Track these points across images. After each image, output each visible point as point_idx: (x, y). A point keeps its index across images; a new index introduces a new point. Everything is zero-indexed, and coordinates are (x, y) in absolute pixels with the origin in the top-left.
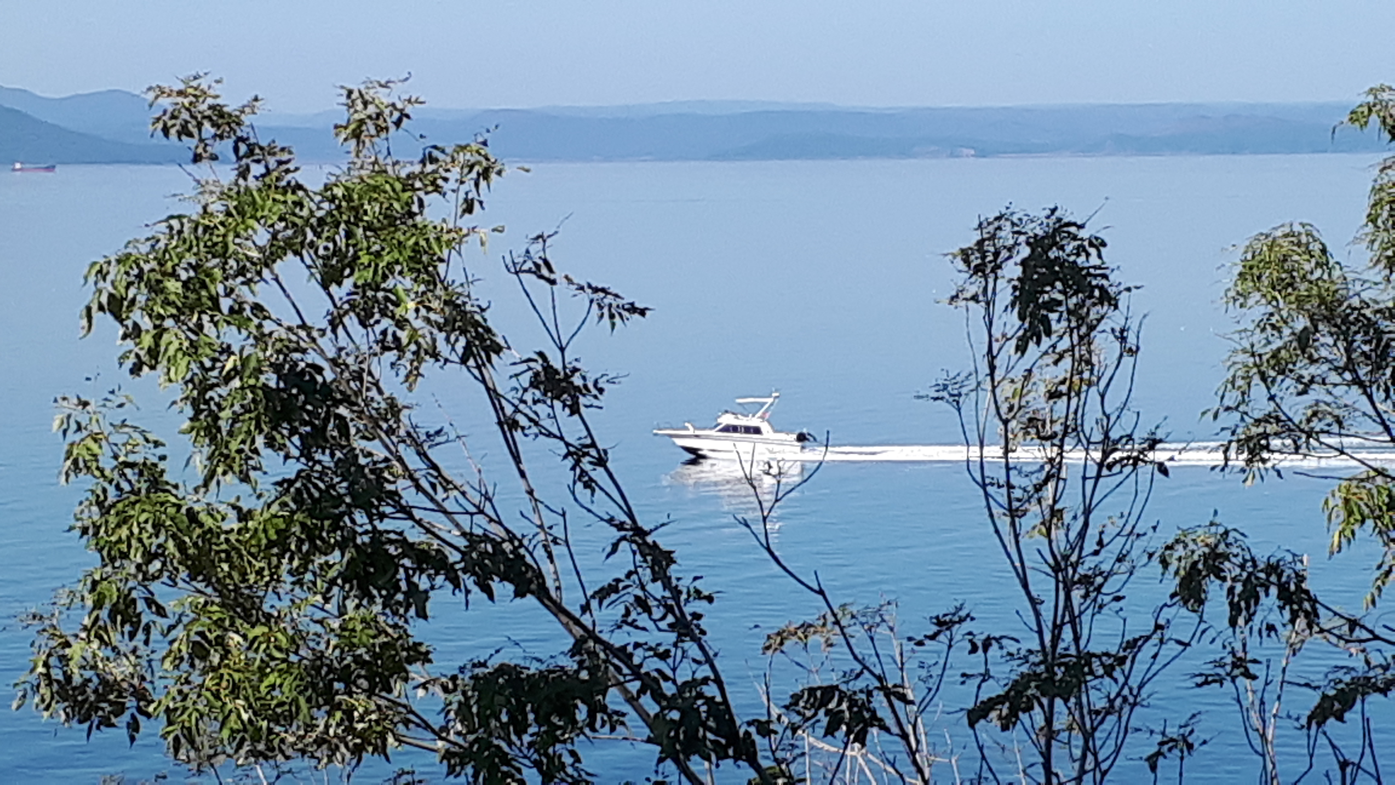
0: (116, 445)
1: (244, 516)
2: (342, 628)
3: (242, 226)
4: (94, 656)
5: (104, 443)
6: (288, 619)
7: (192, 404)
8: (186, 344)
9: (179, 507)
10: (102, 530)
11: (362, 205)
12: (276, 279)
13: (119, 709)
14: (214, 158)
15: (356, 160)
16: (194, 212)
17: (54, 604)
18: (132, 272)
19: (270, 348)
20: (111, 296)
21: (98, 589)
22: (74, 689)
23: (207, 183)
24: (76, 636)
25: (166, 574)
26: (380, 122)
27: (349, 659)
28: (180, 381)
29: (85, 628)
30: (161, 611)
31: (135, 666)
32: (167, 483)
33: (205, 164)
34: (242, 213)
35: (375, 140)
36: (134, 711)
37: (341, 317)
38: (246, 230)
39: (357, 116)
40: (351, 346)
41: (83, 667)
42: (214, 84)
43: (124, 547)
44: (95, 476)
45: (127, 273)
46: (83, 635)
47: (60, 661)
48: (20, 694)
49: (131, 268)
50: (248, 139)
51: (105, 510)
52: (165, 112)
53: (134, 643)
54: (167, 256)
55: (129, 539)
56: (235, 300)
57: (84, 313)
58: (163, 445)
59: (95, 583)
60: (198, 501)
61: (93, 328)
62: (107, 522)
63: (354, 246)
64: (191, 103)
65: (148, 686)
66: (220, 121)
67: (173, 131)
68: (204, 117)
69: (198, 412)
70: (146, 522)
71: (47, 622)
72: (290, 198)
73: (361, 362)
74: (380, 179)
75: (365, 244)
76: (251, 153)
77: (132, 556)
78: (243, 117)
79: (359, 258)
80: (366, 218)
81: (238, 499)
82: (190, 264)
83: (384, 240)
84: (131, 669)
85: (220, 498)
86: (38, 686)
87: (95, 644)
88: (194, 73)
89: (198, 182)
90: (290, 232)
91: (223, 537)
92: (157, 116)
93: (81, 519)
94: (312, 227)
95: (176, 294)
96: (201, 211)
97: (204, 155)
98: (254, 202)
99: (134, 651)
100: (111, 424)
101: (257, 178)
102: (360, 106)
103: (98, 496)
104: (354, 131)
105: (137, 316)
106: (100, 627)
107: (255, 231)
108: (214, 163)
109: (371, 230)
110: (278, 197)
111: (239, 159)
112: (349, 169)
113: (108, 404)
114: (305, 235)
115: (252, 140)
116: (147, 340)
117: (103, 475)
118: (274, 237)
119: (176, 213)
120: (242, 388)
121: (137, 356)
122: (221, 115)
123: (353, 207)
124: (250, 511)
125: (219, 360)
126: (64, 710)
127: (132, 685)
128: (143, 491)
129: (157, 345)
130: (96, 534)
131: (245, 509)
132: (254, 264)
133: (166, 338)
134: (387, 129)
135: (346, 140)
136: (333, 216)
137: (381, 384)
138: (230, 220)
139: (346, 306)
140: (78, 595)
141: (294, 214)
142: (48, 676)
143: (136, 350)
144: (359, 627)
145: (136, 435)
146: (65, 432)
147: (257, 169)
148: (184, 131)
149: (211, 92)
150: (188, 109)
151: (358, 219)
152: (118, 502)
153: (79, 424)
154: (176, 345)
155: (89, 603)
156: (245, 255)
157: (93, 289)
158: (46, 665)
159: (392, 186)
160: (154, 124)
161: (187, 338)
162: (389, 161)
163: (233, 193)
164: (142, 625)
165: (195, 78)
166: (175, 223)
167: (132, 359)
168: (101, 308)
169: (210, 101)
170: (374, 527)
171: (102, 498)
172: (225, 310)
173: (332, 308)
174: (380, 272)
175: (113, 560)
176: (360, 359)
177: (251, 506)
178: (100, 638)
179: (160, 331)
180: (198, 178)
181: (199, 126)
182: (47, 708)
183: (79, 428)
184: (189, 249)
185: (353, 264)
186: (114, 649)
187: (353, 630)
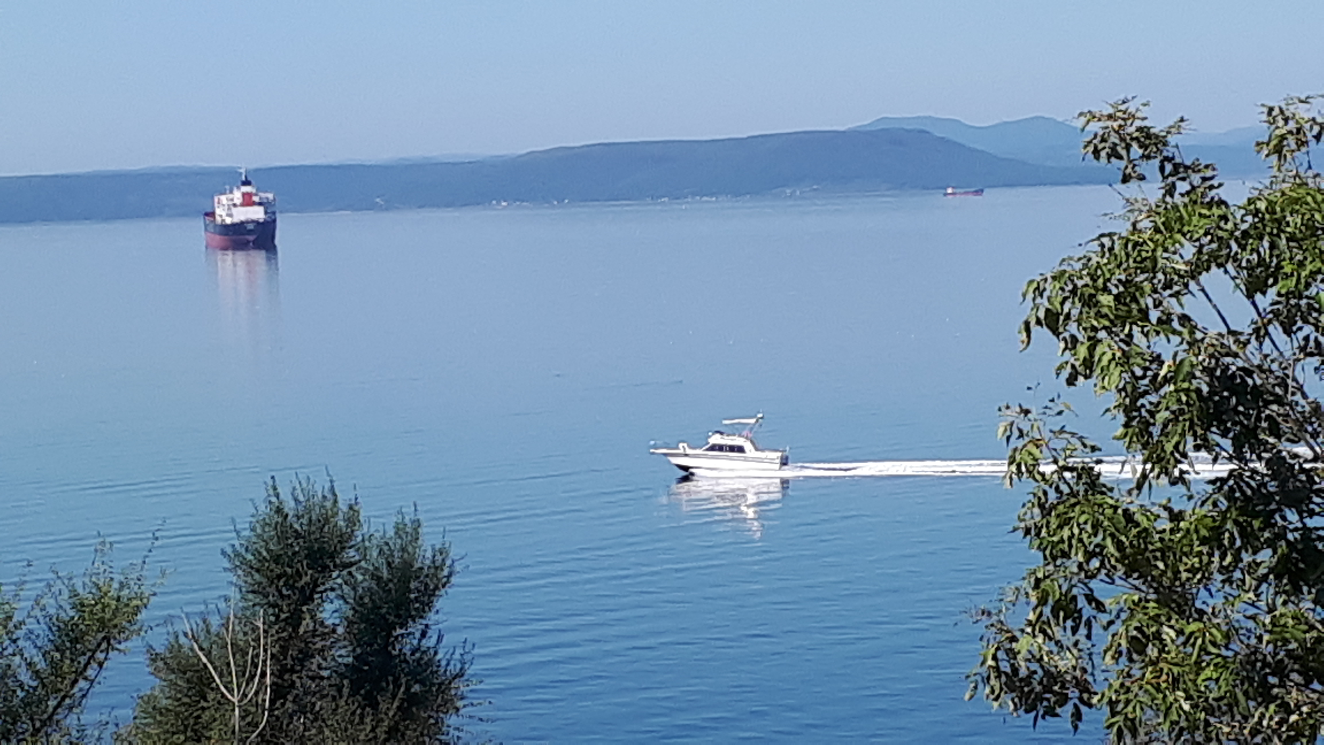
0: (1055, 450)
1: (1176, 517)
2: (1273, 624)
3: (1169, 241)
4: (1040, 649)
5: (1044, 448)
6: (1222, 614)
7: (1124, 411)
8: (1119, 354)
9: (1115, 508)
10: (1044, 530)
11: (1285, 217)
12: (1203, 290)
13: (1063, 700)
14: (1142, 178)
15: (1277, 174)
16: (1124, 229)
17: (1001, 600)
18: (1067, 289)
19: (1202, 353)
20: (1048, 311)
21: (1042, 586)
22: (1021, 680)
23: (1136, 201)
24: (1022, 631)
25: (1104, 571)
26: (1301, 136)
27: (1282, 654)
28: (1114, 390)
29: (1030, 623)
30: (1100, 607)
31: (1077, 659)
32: (1104, 486)
33: (1133, 184)
34: (1170, 229)
35: (1296, 154)
36: (1077, 701)
37: (1265, 326)
38: (1173, 245)
39: (1278, 132)
40: (1275, 354)
41: (1028, 660)
42: (1141, 107)
43: (1065, 546)
44: (1037, 481)
45: (1062, 289)
46: (1029, 630)
47: (1007, 655)
48: (973, 685)
49: (1066, 284)
50: (1173, 158)
51: (1045, 510)
52: (1095, 136)
53: (1077, 637)
54: (1099, 272)
55: (1070, 538)
56: (1162, 312)
57: (1023, 327)
58: (1100, 450)
59: (1038, 581)
60: (1132, 502)
61: (1032, 341)
62: (1048, 522)
63: (1278, 256)
64: (1120, 126)
65: (1090, 679)
66: (1147, 142)
67: (1103, 154)
68: (1132, 139)
69: (1130, 419)
70: (1085, 523)
71: (995, 618)
72: (1216, 211)
73: (1286, 368)
74: (1302, 191)
75: (1288, 255)
76: (1175, 172)
77: (1072, 555)
78: (1169, 138)
79: (1282, 268)
80: (1288, 229)
81: (1169, 500)
82: (1120, 281)
83: (1307, 249)
84: (1074, 662)
85: (1153, 500)
86: (988, 678)
87: (1040, 639)
88: (1122, 97)
89: (1128, 201)
90: (1214, 246)
91: (1157, 537)
92: (1088, 139)
93: (1024, 520)
94: (1236, 240)
95: (1110, 307)
96: (1131, 228)
97: (1133, 175)
98: (1181, 218)
99: (1076, 644)
100: (1051, 431)
101: (1182, 195)
102: (1281, 123)
103: (1039, 498)
104: (1275, 146)
105: (1073, 327)
106: (1044, 623)
107: (1182, 245)
108: (1142, 183)
109: (1293, 241)
110: (1204, 211)
111: (1165, 178)
112: (1272, 183)
113: (1047, 411)
114: (1229, 247)
115: (1178, 160)
116: (1082, 351)
117: (1044, 479)
118: (1200, 252)
119: (1106, 231)
120: (1176, 391)
121: (1073, 366)
122: (1148, 136)
123: (1276, 219)
124: (1181, 512)
125: (1149, 369)
126: (1013, 700)
127: (1075, 677)
128: (1081, 493)
129: (1092, 355)
130: (1038, 535)
131: (1176, 510)
132: (1181, 276)
133: (1099, 350)
134: (1307, 142)
135: (1267, 156)
136: (1256, 228)
137: (1306, 389)
138: (1158, 236)
139: (1271, 316)
140: (1023, 592)
141: (1221, 229)
142: (997, 669)
143: (1072, 360)
144: (1291, 622)
145: (1074, 440)
146: (1008, 438)
147: (1182, 187)
148: (1114, 154)
149: (1139, 115)
150: (1117, 132)
151: (1281, 230)
152: (1058, 504)
153: (1020, 431)
154: (1109, 356)
155: (1034, 600)
156: (1173, 268)
157: (1032, 305)
158: (995, 658)
159: (1314, 198)
160: (1085, 147)
161: (1120, 348)
162: (1310, 173)
163: (1161, 210)
164: (1084, 619)
165: (1124, 102)
166: (1106, 241)
167: (1069, 369)
168: (1039, 322)
169: (1138, 123)
170: (1304, 524)
171: (1043, 500)
172: (1154, 320)
173: (1256, 317)
174: (1303, 281)
175: (1054, 558)
176: (1283, 366)
177: (1182, 508)
178: (1043, 631)
179: (1094, 343)
180: (1128, 196)
181: (1128, 148)
182: (998, 698)
183: (1021, 435)
184: (1119, 266)
185: (1276, 274)
186: (1057, 643)
187: (1285, 625)
